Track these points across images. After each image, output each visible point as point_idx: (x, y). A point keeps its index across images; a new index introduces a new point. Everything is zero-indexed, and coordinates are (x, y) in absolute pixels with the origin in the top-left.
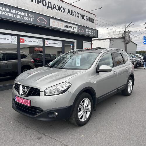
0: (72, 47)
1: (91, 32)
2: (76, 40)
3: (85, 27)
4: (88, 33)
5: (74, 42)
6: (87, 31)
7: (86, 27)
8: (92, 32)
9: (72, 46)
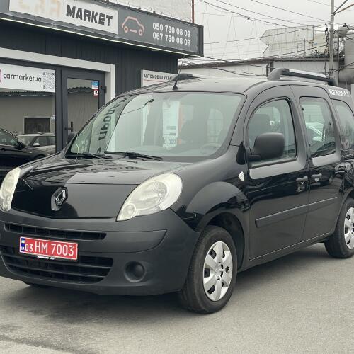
0: (96, 94)
1: (171, 34)
2: (113, 66)
3: (148, 13)
4: (159, 36)
5: (103, 73)
6: (156, 31)
7: (154, 14)
8: (176, 35)
9: (95, 87)
